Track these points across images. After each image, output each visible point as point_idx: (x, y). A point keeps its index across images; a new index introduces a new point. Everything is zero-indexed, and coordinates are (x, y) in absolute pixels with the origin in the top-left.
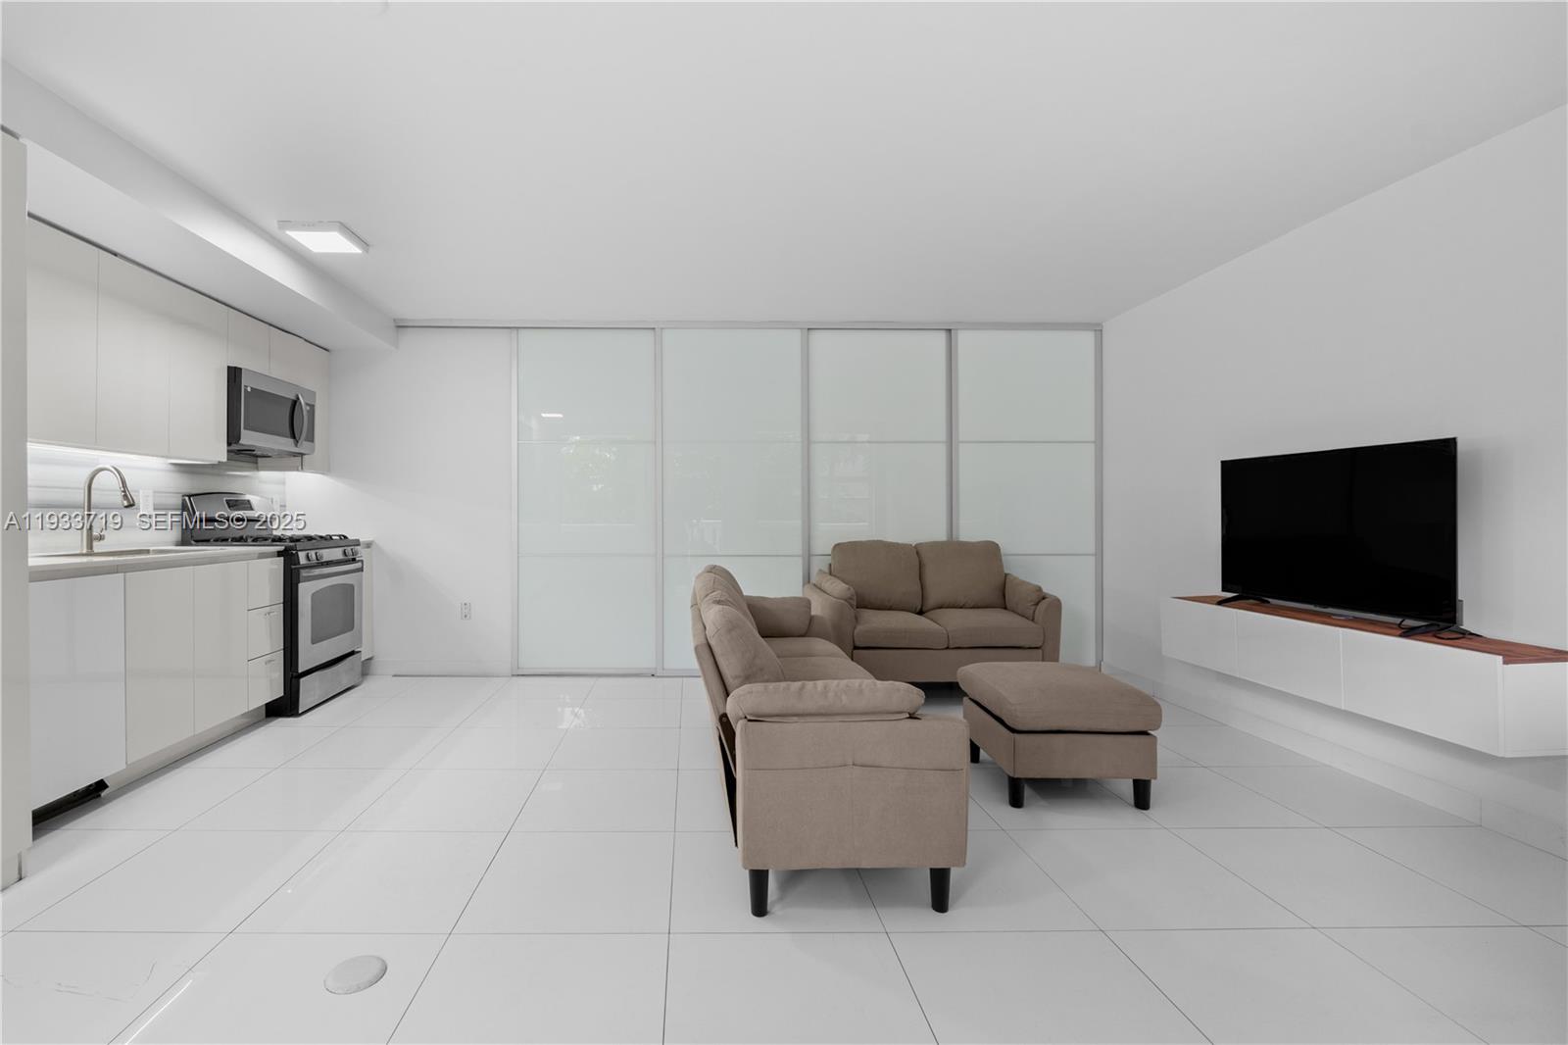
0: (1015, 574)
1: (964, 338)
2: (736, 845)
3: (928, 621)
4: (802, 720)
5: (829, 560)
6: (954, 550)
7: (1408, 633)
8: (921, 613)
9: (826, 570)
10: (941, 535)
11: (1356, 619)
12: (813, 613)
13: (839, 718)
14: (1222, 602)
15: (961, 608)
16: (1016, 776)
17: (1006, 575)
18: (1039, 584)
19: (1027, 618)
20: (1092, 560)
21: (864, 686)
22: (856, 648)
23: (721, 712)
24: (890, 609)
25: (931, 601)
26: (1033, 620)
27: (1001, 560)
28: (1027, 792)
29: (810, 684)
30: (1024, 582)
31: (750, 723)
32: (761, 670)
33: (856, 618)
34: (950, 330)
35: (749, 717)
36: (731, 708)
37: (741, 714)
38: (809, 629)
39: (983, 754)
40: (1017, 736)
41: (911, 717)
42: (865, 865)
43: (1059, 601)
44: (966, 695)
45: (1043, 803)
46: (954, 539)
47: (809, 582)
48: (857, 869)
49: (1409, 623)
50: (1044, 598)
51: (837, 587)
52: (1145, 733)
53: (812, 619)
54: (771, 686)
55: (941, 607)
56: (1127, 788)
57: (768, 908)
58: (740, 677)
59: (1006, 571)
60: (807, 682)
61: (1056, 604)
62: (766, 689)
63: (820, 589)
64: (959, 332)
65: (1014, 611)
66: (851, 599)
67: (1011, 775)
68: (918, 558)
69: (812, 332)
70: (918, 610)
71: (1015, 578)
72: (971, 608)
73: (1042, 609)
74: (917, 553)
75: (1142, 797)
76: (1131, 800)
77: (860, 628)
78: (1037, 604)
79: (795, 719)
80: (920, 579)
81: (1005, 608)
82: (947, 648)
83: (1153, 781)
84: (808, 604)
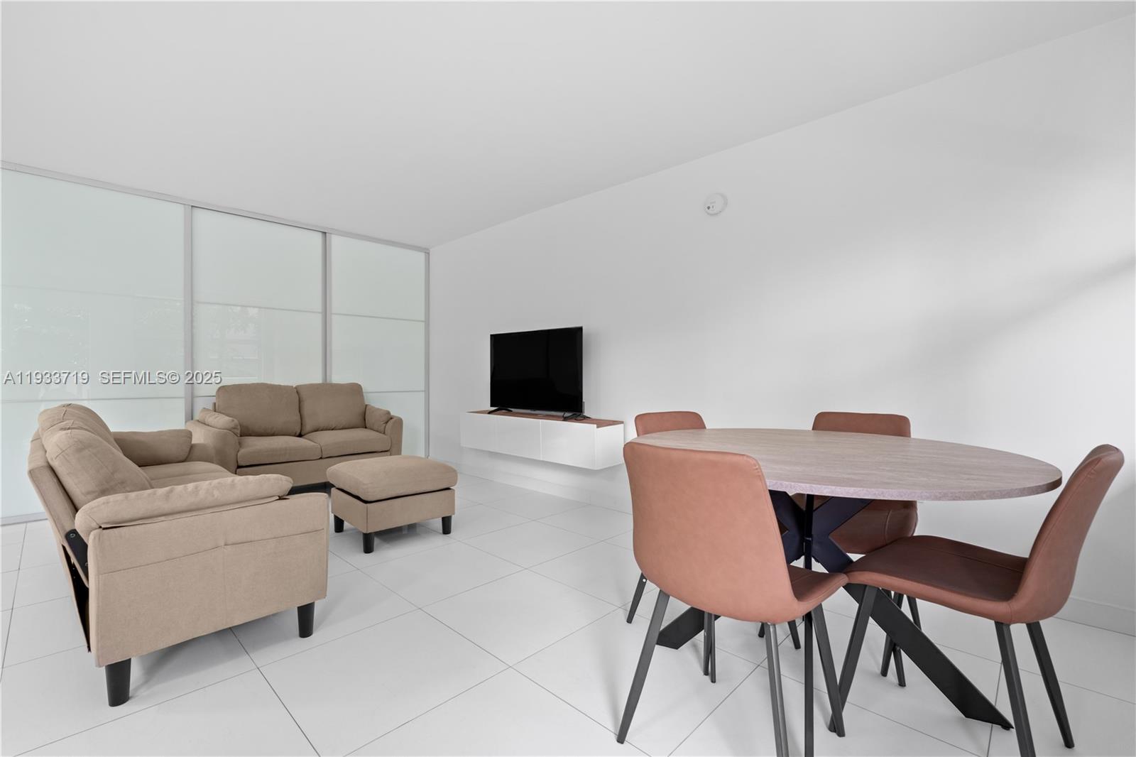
0: (372, 405)
1: (335, 241)
2: (89, 650)
3: (306, 440)
4: (170, 518)
5: (214, 400)
6: (327, 390)
7: (565, 419)
8: (300, 436)
9: (211, 407)
10: (318, 379)
11: (547, 416)
12: (193, 442)
13: (211, 510)
14: (490, 413)
15: (332, 429)
16: (368, 532)
17: (366, 405)
18: (388, 410)
19: (380, 432)
20: (422, 395)
21: (236, 481)
22: (239, 467)
23: (68, 529)
24: (273, 435)
25: (309, 425)
26: (384, 433)
27: (363, 395)
28: (376, 541)
29: (179, 488)
30: (378, 409)
31: (104, 531)
32: (122, 483)
33: (240, 444)
34: (325, 233)
35: (103, 526)
36: (80, 523)
37: (94, 525)
38: (190, 454)
39: (346, 525)
40: (368, 505)
41: (279, 499)
42: (237, 623)
43: (401, 419)
44: (333, 486)
45: (387, 546)
46: (328, 381)
47: (192, 419)
48: (230, 628)
49: (567, 414)
50: (391, 418)
51: (222, 420)
52: (448, 489)
53: (192, 447)
54: (133, 495)
55: (316, 431)
56: (438, 524)
57: (130, 695)
58: (94, 492)
59: (366, 403)
60: (176, 487)
61: (399, 422)
62: (126, 498)
63: (205, 424)
64: (333, 236)
65: (372, 429)
66: (234, 428)
67: (365, 532)
68: (298, 396)
69: (195, 209)
70: (298, 434)
71: (373, 407)
72: (340, 429)
73: (391, 425)
74: (297, 392)
75: (446, 527)
76: (441, 531)
77: (242, 451)
78: (387, 422)
79: (163, 518)
80: (300, 411)
81: (366, 428)
82: (321, 458)
83: (453, 516)
84: (189, 435)
